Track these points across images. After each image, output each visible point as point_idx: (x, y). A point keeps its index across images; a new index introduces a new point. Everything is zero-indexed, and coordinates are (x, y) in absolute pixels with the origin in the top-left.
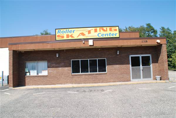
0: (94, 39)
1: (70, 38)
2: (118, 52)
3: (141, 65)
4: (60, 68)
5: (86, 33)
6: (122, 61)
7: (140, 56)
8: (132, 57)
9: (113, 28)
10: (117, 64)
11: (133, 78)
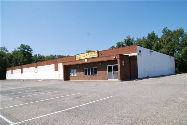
0: (88, 59)
1: (80, 59)
2: (101, 64)
3: (113, 71)
4: (80, 73)
5: (85, 56)
6: (104, 69)
7: (112, 65)
8: (108, 66)
9: (95, 52)
10: (101, 71)
11: (109, 79)
